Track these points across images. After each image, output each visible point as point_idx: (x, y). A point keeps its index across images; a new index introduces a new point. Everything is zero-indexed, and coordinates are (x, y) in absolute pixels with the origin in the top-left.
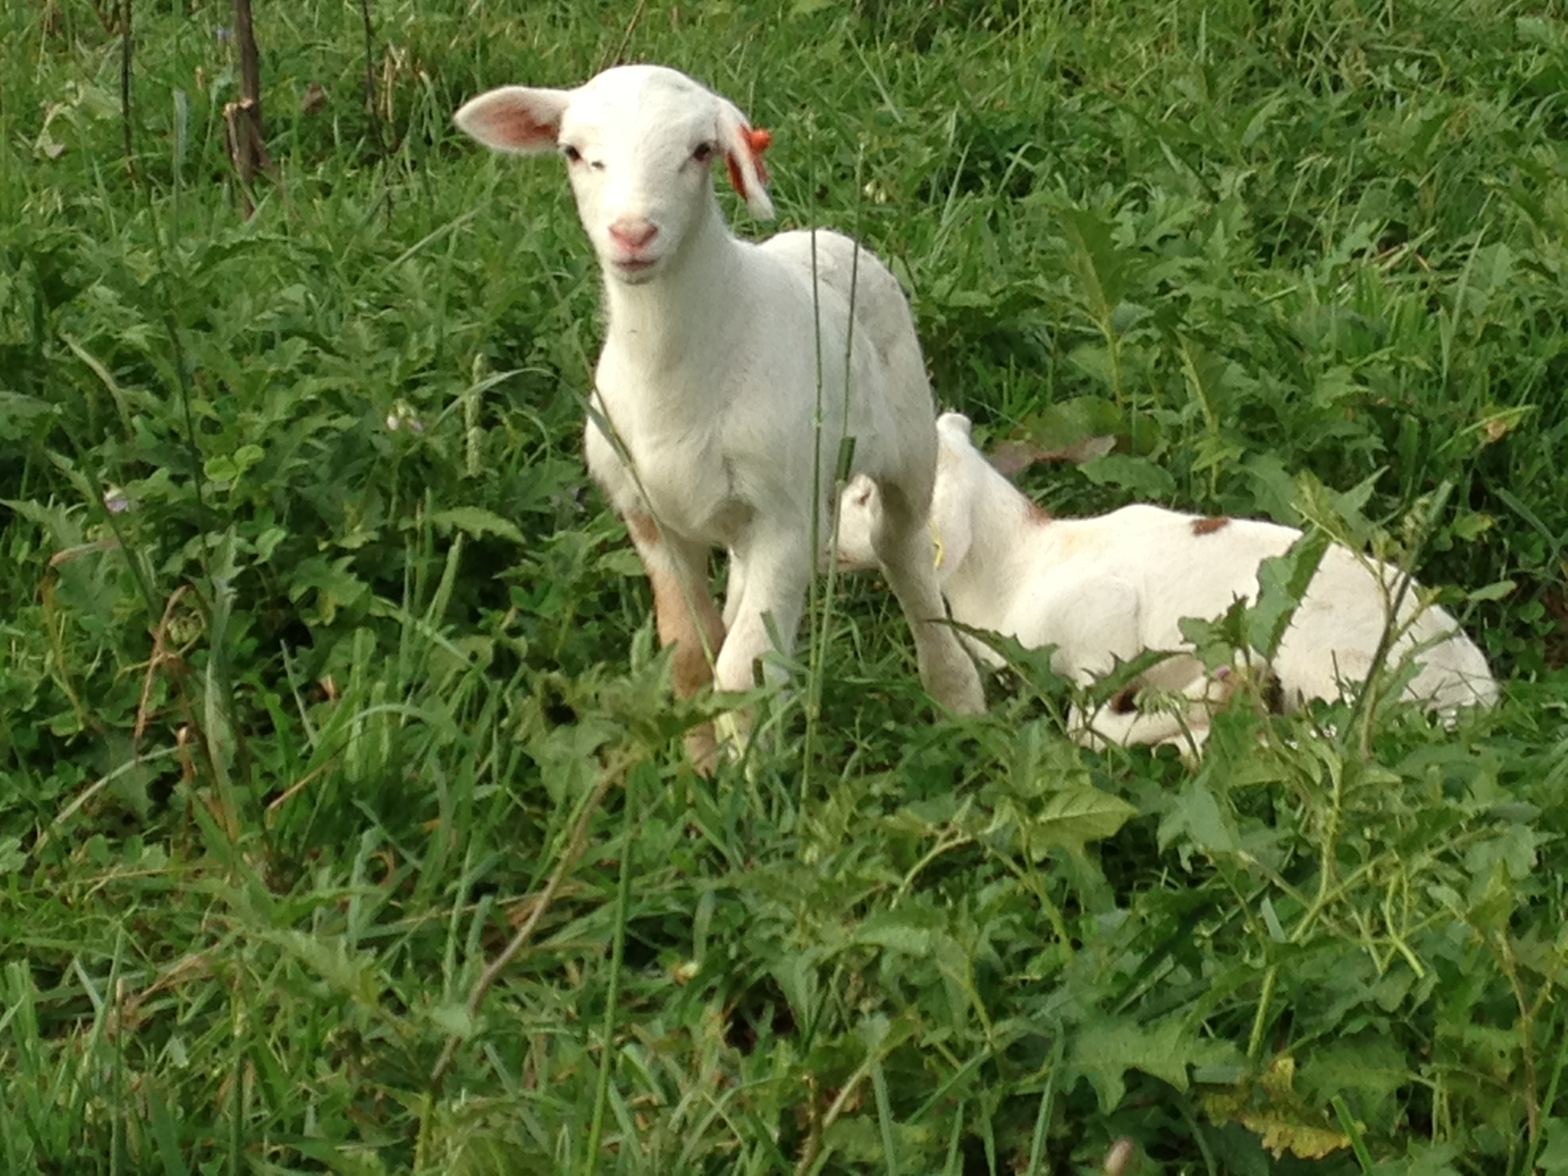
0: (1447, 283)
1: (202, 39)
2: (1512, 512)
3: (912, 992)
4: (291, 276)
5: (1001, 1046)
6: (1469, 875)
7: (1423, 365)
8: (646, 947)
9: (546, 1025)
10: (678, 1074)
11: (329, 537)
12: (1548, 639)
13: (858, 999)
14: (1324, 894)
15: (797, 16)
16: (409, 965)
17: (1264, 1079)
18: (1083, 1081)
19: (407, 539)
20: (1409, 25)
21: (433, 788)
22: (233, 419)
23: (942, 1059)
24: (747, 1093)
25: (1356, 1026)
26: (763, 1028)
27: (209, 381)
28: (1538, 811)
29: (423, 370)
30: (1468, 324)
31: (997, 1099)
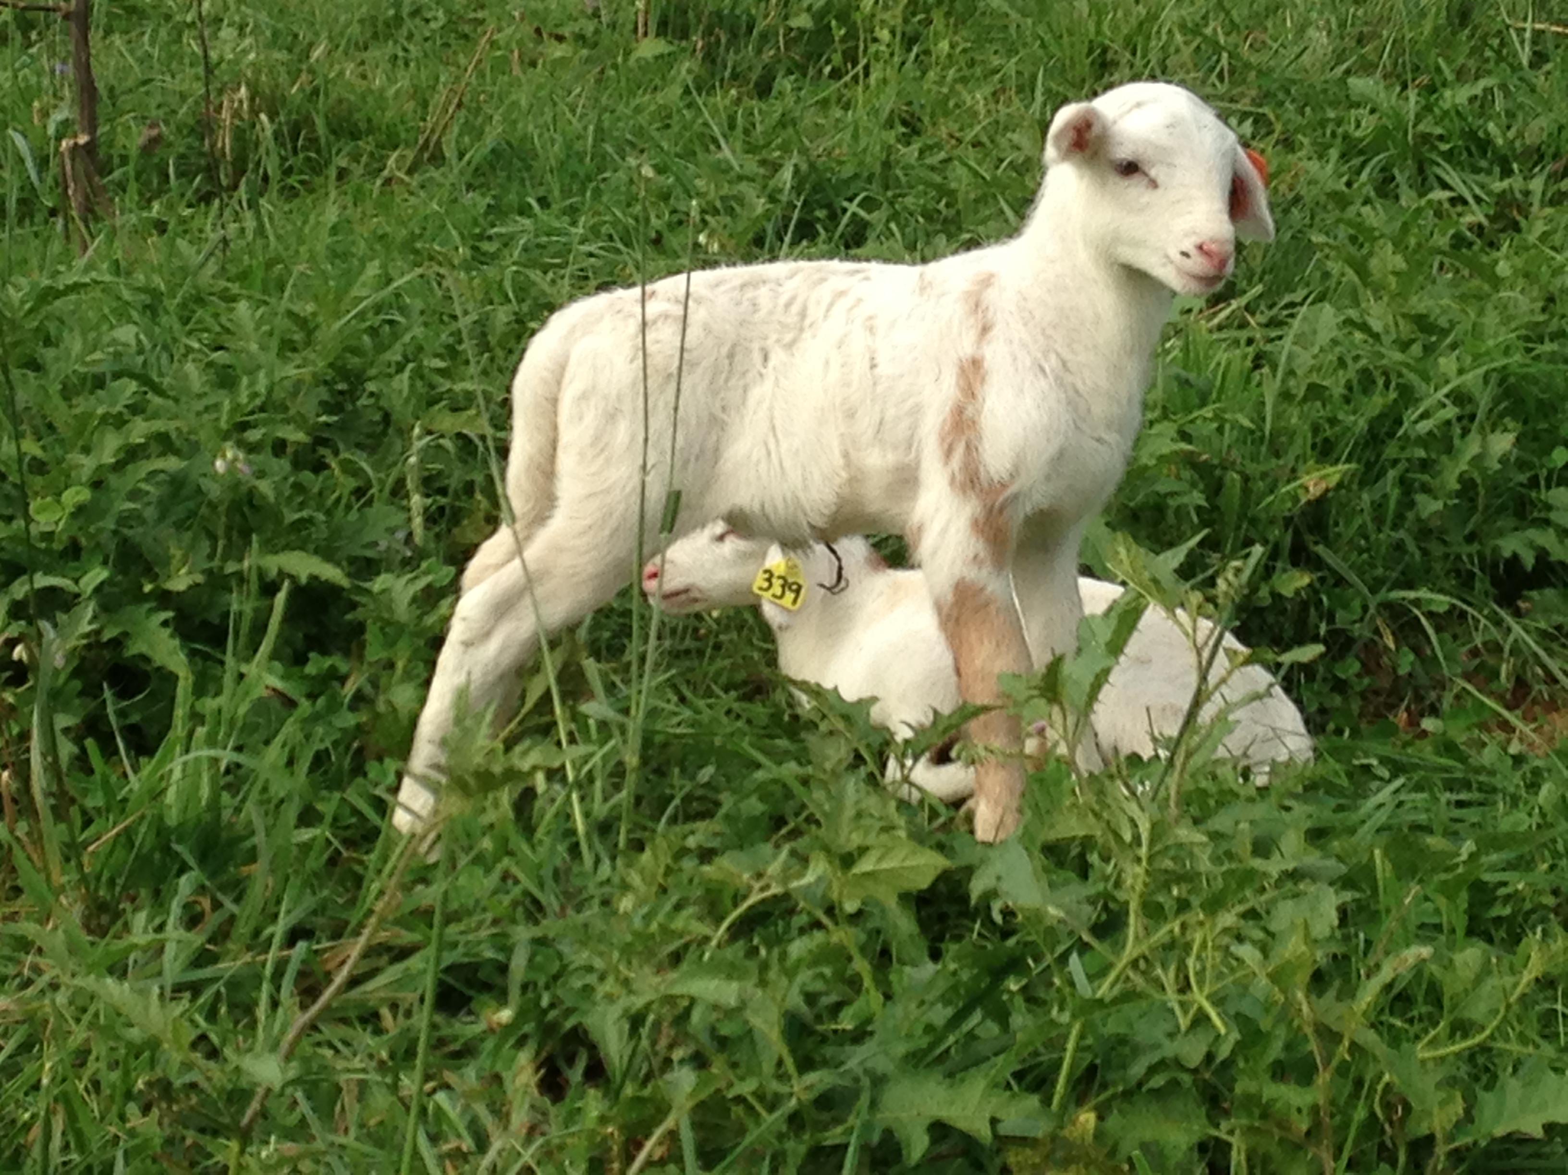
0: (1272, 340)
1: (39, 74)
2: (1330, 569)
3: (723, 1043)
4: (122, 314)
5: (807, 1097)
6: (1271, 935)
7: (1246, 423)
8: (461, 994)
9: (356, 1071)
10: (488, 1121)
11: (154, 578)
12: (1363, 696)
13: (671, 1047)
14: (1130, 951)
15: (638, 60)
16: (223, 1010)
17: (1066, 1133)
18: (888, 1133)
19: (234, 583)
20: (1244, 81)
21: (253, 833)
22: (59, 461)
23: (750, 1108)
24: (556, 1141)
25: (1158, 1081)
26: (576, 1074)
27: (38, 421)
28: (1343, 869)
29: (252, 413)
30: (1292, 383)
31: (803, 1149)
